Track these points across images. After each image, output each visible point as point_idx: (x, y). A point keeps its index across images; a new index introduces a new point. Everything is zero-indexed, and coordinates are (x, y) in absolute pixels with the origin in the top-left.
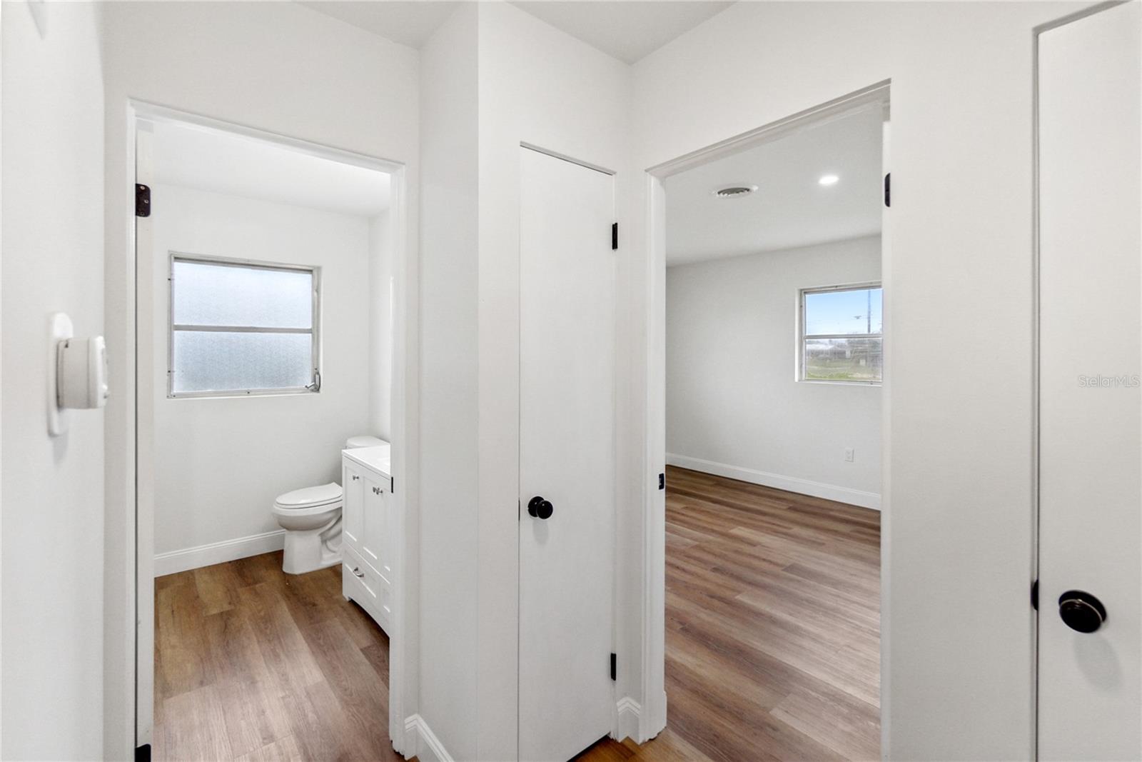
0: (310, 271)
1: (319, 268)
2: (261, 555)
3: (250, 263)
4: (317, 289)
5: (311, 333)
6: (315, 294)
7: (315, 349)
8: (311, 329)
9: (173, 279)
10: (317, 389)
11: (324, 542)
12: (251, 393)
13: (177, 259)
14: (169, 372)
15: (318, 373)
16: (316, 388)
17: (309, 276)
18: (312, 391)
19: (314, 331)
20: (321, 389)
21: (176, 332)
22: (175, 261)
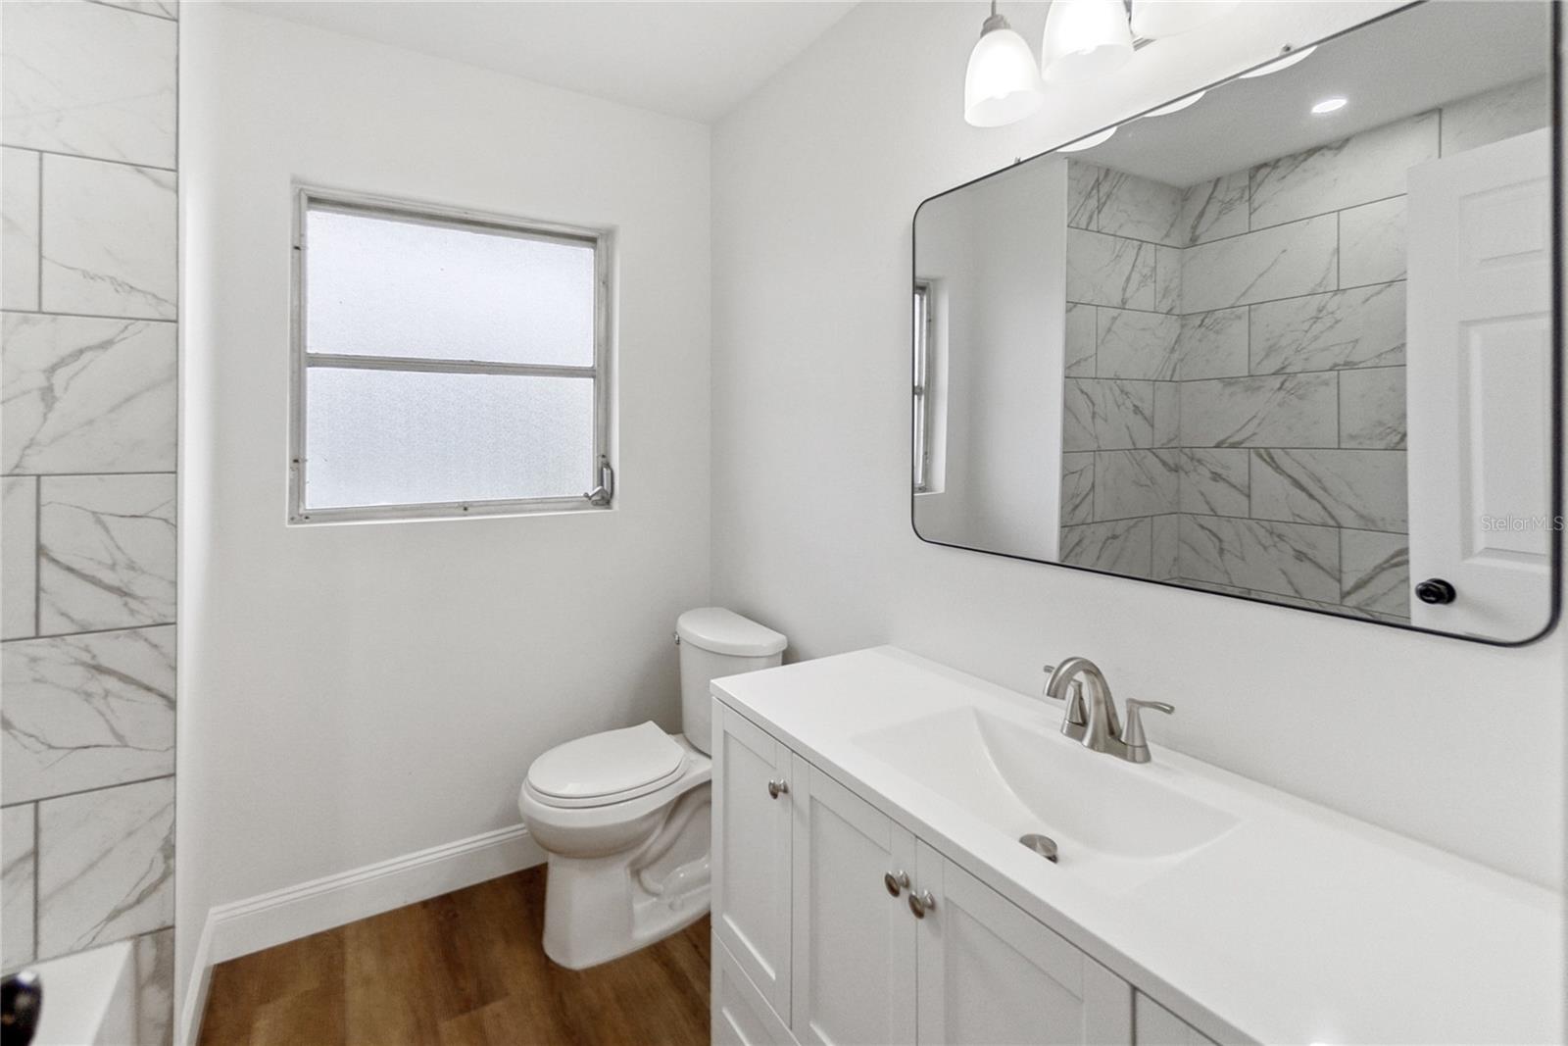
0: (591, 241)
1: (609, 234)
2: (491, 883)
3: (470, 217)
4: (604, 282)
5: (594, 377)
6: (602, 290)
7: (601, 411)
8: (592, 369)
9: (305, 247)
10: (605, 499)
11: (636, 873)
12: (470, 510)
13: (314, 201)
14: (296, 461)
15: (608, 465)
16: (603, 498)
17: (587, 253)
18: (596, 504)
19: (599, 374)
20: (616, 503)
21: (310, 372)
22: (309, 208)
